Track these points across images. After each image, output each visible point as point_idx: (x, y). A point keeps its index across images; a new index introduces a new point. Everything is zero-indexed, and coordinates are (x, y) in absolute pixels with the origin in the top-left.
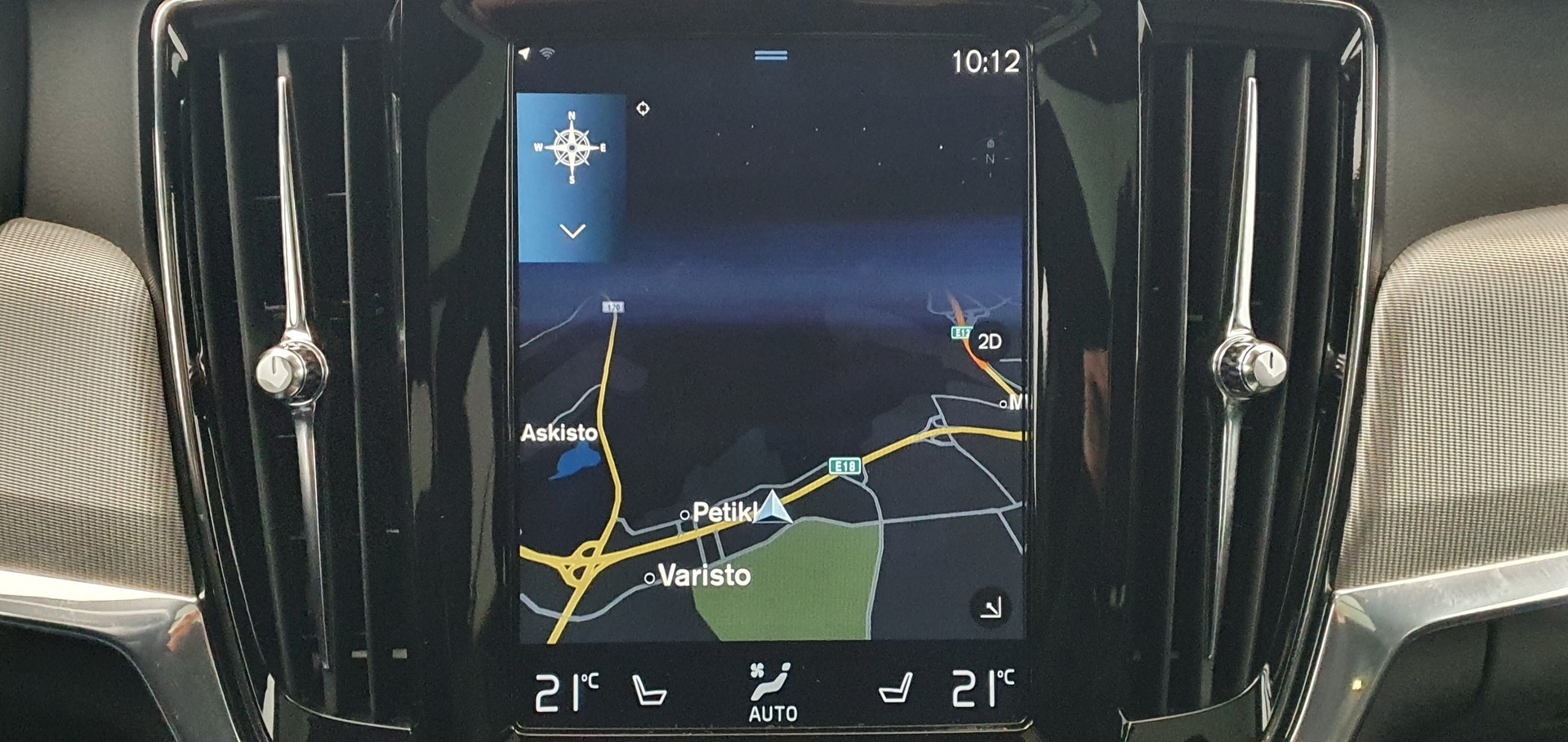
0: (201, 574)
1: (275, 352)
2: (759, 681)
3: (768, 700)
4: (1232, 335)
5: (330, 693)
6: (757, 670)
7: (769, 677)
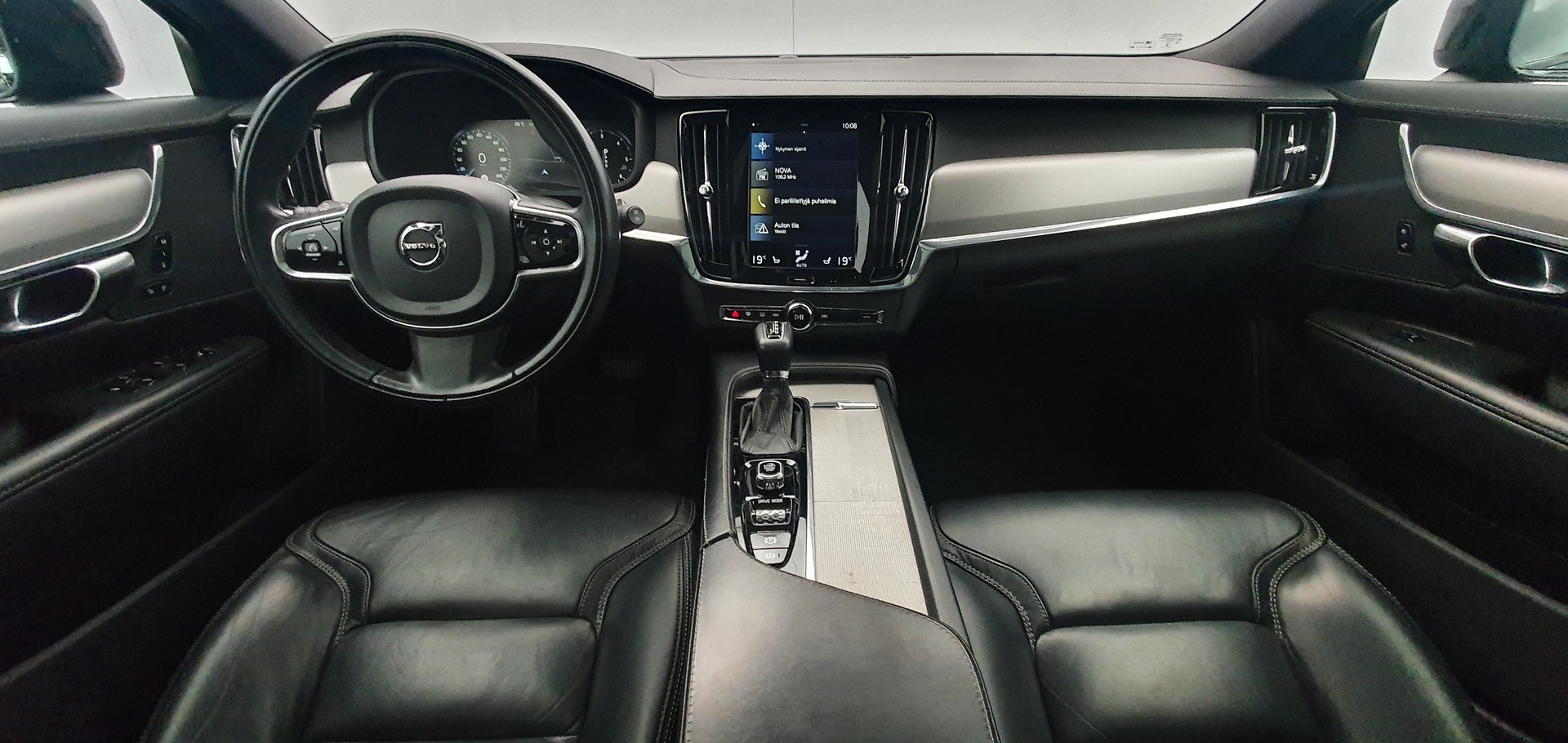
0: (689, 234)
1: (703, 186)
2: (798, 256)
3: (801, 262)
4: (899, 185)
5: (713, 258)
6: (798, 253)
7: (802, 255)
